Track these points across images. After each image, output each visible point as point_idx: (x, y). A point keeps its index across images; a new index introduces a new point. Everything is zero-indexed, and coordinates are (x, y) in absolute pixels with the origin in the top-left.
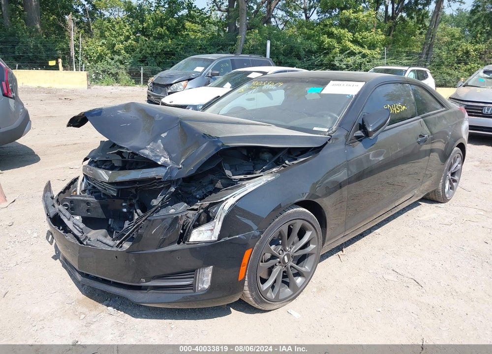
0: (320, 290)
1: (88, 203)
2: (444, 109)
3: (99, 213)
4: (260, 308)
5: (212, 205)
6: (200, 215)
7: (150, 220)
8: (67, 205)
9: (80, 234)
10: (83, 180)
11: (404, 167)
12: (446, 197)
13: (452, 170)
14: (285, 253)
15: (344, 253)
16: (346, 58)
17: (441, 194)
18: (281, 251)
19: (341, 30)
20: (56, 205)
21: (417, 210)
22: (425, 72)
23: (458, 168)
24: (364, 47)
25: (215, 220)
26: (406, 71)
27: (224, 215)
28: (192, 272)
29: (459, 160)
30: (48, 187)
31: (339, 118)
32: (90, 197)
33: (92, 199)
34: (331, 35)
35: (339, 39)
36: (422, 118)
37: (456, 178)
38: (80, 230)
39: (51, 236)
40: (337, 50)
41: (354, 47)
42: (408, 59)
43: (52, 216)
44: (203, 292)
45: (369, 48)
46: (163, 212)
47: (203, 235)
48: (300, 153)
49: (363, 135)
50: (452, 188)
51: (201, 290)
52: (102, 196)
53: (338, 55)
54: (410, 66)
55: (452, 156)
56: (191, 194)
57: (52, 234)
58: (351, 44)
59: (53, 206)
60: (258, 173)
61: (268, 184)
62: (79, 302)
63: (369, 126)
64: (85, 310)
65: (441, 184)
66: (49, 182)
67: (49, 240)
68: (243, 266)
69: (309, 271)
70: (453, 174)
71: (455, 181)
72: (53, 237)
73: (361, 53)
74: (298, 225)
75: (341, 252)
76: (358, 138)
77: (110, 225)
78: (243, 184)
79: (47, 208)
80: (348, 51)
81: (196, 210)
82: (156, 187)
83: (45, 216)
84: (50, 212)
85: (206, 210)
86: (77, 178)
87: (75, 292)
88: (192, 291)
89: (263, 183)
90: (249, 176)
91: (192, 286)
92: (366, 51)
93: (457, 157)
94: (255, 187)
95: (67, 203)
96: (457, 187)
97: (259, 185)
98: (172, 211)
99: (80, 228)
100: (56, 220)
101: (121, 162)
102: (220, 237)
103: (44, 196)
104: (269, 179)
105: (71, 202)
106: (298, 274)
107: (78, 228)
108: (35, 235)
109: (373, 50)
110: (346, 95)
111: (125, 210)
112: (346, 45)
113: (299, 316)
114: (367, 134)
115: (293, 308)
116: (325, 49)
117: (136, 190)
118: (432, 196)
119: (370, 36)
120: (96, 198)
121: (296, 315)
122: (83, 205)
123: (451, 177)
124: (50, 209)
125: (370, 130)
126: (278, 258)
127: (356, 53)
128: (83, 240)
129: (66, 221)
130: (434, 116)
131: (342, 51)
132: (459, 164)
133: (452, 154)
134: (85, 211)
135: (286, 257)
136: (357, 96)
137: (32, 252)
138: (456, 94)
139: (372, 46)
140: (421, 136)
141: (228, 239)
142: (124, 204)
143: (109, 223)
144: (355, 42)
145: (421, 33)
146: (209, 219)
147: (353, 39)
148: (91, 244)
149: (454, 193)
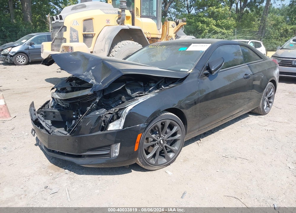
0: (185, 161)
1: (54, 113)
2: (262, 60)
3: (60, 119)
4: (146, 168)
5: (120, 110)
6: (113, 116)
7: (85, 118)
8: (42, 114)
9: (49, 129)
10: (52, 102)
11: (242, 94)
12: (265, 112)
13: (268, 96)
14: (161, 138)
15: (201, 141)
16: (212, 35)
17: (262, 110)
18: (158, 137)
19: (209, 19)
20: (37, 114)
21: (248, 119)
22: (260, 43)
23: (272, 95)
24: (223, 29)
25: (121, 118)
26: (248, 42)
27: (126, 115)
28: (109, 146)
29: (272, 90)
30: (32, 105)
31: (196, 63)
32: (55, 110)
33: (56, 111)
34: (203, 22)
35: (208, 24)
36: (247, 64)
37: (271, 100)
38: (49, 127)
39: (34, 131)
40: (207, 31)
41: (217, 29)
42: (250, 35)
43: (34, 120)
44: (115, 158)
45: (226, 29)
46: (92, 114)
47: (115, 126)
48: (171, 83)
49: (209, 73)
50: (268, 106)
51: (114, 157)
52: (62, 109)
53: (208, 34)
54: (250, 39)
55: (267, 87)
56: (109, 105)
57: (34, 130)
58: (215, 27)
59: (35, 114)
60: (146, 93)
61: (151, 98)
62: (49, 167)
63: (212, 68)
64: (52, 171)
65: (261, 104)
66: (33, 102)
67: (33, 134)
68: (137, 143)
69: (177, 149)
70: (269, 98)
71: (270, 102)
72: (35, 132)
73: (221, 32)
74: (168, 122)
75: (199, 141)
76: (206, 75)
77: (67, 125)
78: (137, 98)
79: (31, 115)
80: (213, 31)
81: (112, 114)
82: (89, 100)
83: (30, 119)
84: (33, 118)
85: (117, 113)
86: (49, 101)
87: (47, 162)
88: (109, 157)
89: (148, 98)
90: (141, 95)
91: (109, 155)
92: (224, 31)
93: (271, 88)
94: (144, 100)
95: (43, 113)
96: (272, 106)
97: (146, 99)
98: (98, 113)
99: (49, 126)
100: (36, 122)
101: (71, 88)
102: (124, 127)
103: (30, 109)
104: (152, 96)
105: (45, 112)
106: (171, 151)
107: (48, 126)
108: (27, 134)
109: (229, 30)
110: (200, 51)
111: (74, 116)
112: (212, 28)
113: (172, 174)
114: (211, 72)
115: (169, 170)
116: (200, 30)
117: (79, 103)
118: (256, 111)
119: (227, 22)
120: (58, 110)
121: (170, 173)
122: (51, 114)
123: (267, 100)
124: (33, 116)
125: (213, 70)
126: (157, 141)
127: (218, 32)
128: (51, 133)
129: (41, 122)
130: (255, 64)
131: (210, 31)
132: (272, 92)
133: (267, 86)
134: (52, 117)
135: (161, 141)
136: (206, 51)
137: (25, 143)
138: (276, 54)
139: (228, 28)
140: (246, 75)
141: (128, 128)
142: (74, 113)
143: (66, 124)
144: (217, 25)
145: (258, 20)
146: (118, 118)
147: (216, 24)
148: (55, 134)
149: (270, 110)
